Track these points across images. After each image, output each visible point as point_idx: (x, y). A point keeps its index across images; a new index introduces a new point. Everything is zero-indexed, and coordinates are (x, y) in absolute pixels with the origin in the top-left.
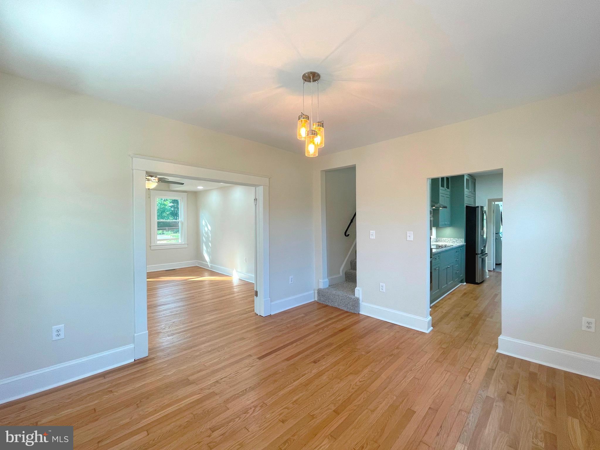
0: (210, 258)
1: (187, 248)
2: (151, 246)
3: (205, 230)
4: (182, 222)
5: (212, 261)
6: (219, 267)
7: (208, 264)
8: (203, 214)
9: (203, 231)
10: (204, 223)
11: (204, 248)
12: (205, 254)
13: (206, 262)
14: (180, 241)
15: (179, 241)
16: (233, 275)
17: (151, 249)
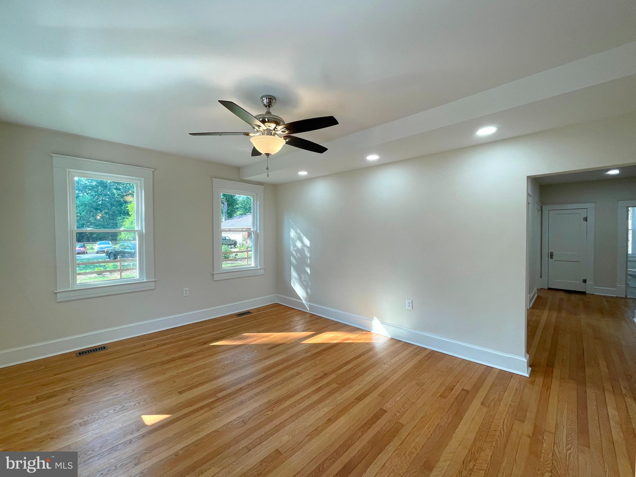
0: (307, 293)
1: (263, 275)
2: (213, 274)
3: (295, 246)
4: (257, 232)
5: (310, 298)
6: (325, 308)
7: (304, 302)
8: (290, 221)
9: (292, 247)
10: (293, 234)
11: (294, 274)
12: (294, 283)
13: (298, 298)
14: (253, 265)
15: (251, 264)
16: (372, 330)
17: (213, 279)
